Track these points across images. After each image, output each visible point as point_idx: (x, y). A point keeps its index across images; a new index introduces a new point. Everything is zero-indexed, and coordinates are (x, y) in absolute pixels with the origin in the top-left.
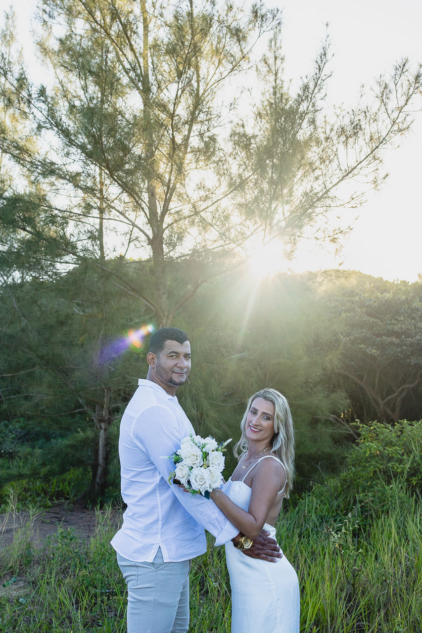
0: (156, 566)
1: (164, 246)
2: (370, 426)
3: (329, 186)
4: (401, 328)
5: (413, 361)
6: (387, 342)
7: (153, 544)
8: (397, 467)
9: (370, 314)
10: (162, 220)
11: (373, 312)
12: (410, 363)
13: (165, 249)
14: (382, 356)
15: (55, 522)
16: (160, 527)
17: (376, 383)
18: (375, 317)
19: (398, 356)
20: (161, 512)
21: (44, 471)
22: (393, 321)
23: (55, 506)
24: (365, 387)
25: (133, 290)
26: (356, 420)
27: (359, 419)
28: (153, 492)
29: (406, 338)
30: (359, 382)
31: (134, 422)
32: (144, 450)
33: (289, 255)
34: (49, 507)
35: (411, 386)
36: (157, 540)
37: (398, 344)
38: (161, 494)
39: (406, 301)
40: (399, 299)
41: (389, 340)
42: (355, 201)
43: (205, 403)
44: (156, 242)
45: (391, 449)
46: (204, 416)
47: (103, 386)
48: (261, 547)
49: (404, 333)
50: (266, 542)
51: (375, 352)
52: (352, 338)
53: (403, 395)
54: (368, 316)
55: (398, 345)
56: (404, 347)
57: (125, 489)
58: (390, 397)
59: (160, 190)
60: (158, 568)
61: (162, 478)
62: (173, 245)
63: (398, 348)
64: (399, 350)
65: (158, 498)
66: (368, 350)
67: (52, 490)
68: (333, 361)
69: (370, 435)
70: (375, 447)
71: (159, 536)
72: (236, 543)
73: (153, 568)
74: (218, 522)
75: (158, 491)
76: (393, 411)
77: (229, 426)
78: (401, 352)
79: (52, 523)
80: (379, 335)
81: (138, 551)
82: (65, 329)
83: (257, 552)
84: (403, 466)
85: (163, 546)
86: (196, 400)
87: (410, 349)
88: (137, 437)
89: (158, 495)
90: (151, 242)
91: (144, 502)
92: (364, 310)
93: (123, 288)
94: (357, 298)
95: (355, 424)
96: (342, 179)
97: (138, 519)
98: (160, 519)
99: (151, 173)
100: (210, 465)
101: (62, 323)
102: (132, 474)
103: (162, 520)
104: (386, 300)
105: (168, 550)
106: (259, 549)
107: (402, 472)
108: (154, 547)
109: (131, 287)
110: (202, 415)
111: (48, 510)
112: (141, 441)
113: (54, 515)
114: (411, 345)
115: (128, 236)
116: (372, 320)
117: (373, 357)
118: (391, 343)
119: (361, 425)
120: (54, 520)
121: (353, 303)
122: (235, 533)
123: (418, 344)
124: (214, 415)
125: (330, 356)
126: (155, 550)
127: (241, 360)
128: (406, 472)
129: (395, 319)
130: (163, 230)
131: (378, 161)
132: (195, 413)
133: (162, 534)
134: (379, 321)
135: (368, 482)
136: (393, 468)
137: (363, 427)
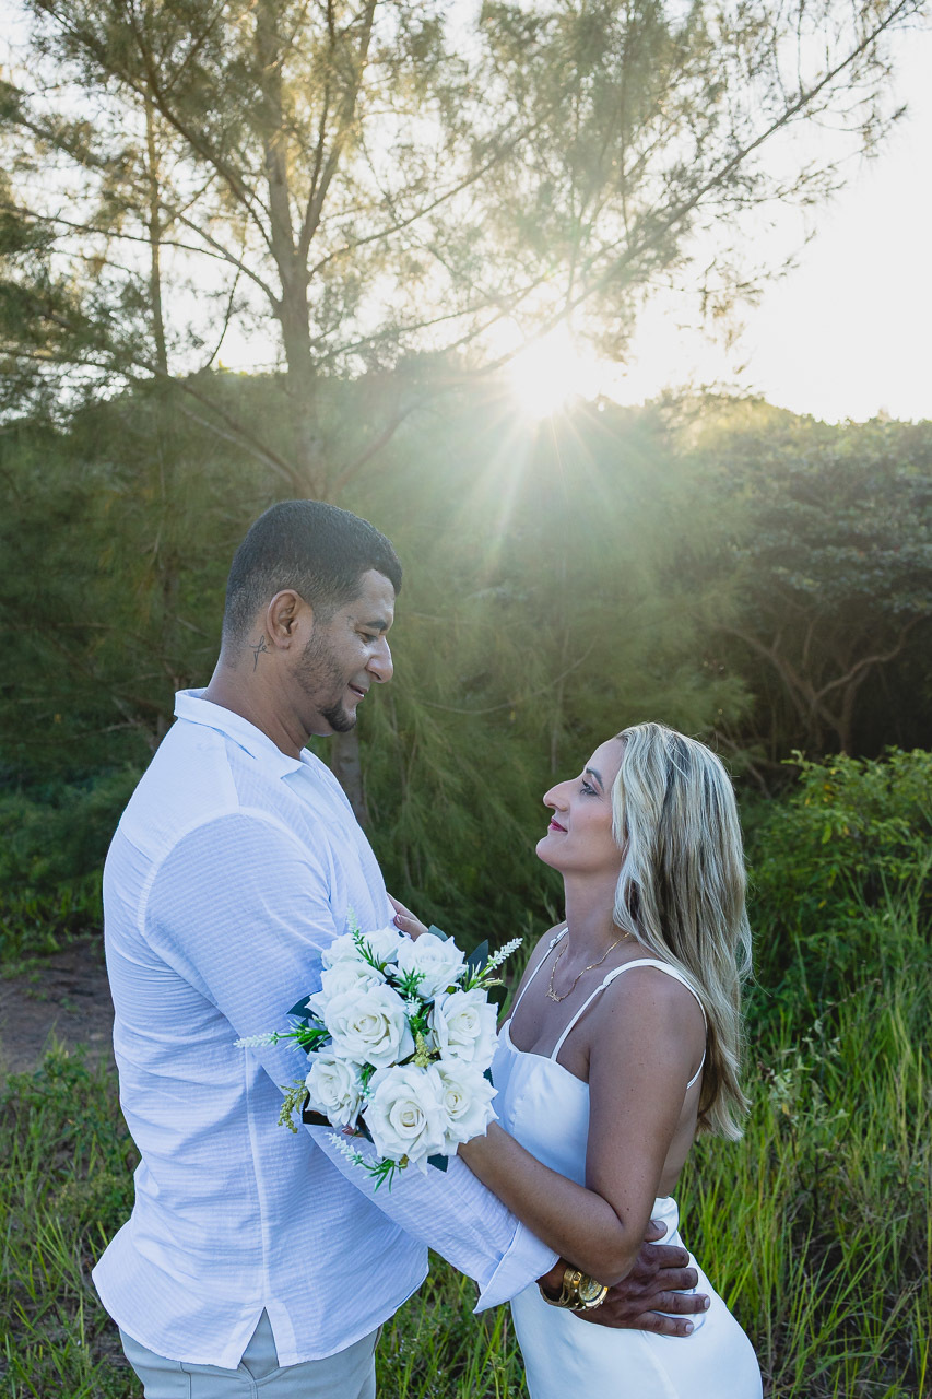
0: (257, 1370)
1: (312, 324)
2: (828, 766)
3: (746, 138)
4: (870, 527)
5: (898, 603)
6: (837, 560)
7: (241, 1305)
8: (898, 868)
9: (797, 495)
10: (304, 248)
11: (806, 490)
12: (891, 608)
13: (315, 330)
14: (826, 592)
15: (62, 997)
16: (266, 1242)
17: (806, 652)
18: (812, 502)
19: (861, 592)
20: (264, 1191)
21: (40, 866)
22: (852, 512)
23: (67, 949)
24: (776, 662)
25: (235, 427)
26: (794, 752)
27: (801, 750)
28: (234, 1120)
29: (882, 549)
30: (761, 648)
31: (152, 874)
32: (192, 979)
33: (615, 346)
34: (55, 953)
35: (884, 659)
36: (254, 1290)
37: (863, 564)
38: (262, 1126)
39: (885, 465)
40: (867, 459)
41: (842, 553)
42: (813, 186)
43: (418, 711)
44: (291, 310)
45: (885, 825)
46: (418, 742)
47: (170, 671)
48: (639, 1290)
49: (875, 538)
50: (656, 1267)
51: (809, 585)
52: (757, 550)
53: (861, 679)
54: (794, 498)
55: (862, 568)
56: (877, 572)
57: (137, 1097)
58: (832, 685)
59: (299, 174)
60: (265, 1374)
61: (262, 1075)
62: (331, 319)
63: (862, 573)
64: (864, 577)
65: (253, 1137)
66: (793, 580)
67: (63, 911)
68: (721, 603)
69: (828, 787)
70: (846, 819)
71: (263, 1273)
72: (552, 1289)
73: (248, 1377)
74: (485, 1234)
75: (251, 1115)
76: (837, 713)
77: (476, 763)
78: (870, 583)
79: (55, 1000)
80: (819, 543)
81: (185, 1325)
82: (76, 531)
83: (624, 1309)
84: (912, 866)
85: (277, 1311)
86: (395, 701)
87: (892, 576)
88: (163, 932)
89: (252, 1126)
90: (279, 310)
91: (202, 1156)
92: (786, 484)
93: (206, 424)
94: (770, 457)
95: (791, 761)
96: (783, 121)
97: (183, 1214)
98: (264, 1214)
99: (270, 117)
100: (442, 1053)
101: (66, 518)
102: (154, 1050)
103: (270, 1218)
104: (837, 462)
105: (294, 1323)
106: (631, 1297)
107: (911, 880)
108: (244, 1313)
109: (227, 419)
110: (411, 738)
111: (47, 962)
112: (175, 945)
113: (63, 978)
114: (894, 565)
115: (225, 300)
116: (804, 508)
117: (801, 596)
118: (848, 562)
119: (806, 765)
120: (61, 991)
121: (758, 467)
122: (544, 1261)
123: (909, 564)
124: (439, 741)
125: (714, 593)
126: (245, 1324)
127: (504, 603)
128: (920, 880)
129: (857, 507)
130: (308, 278)
131: (879, 71)
132: (395, 734)
133: (273, 1265)
134: (819, 510)
135: (819, 901)
136: (887, 868)
137: (811, 768)
